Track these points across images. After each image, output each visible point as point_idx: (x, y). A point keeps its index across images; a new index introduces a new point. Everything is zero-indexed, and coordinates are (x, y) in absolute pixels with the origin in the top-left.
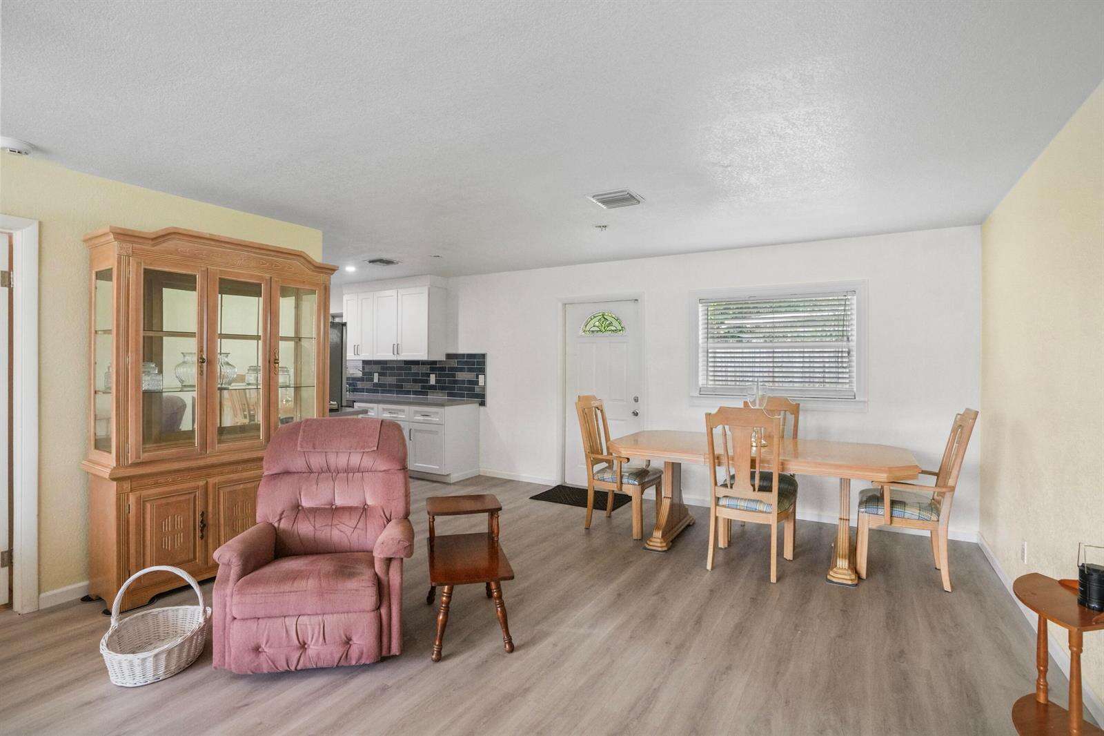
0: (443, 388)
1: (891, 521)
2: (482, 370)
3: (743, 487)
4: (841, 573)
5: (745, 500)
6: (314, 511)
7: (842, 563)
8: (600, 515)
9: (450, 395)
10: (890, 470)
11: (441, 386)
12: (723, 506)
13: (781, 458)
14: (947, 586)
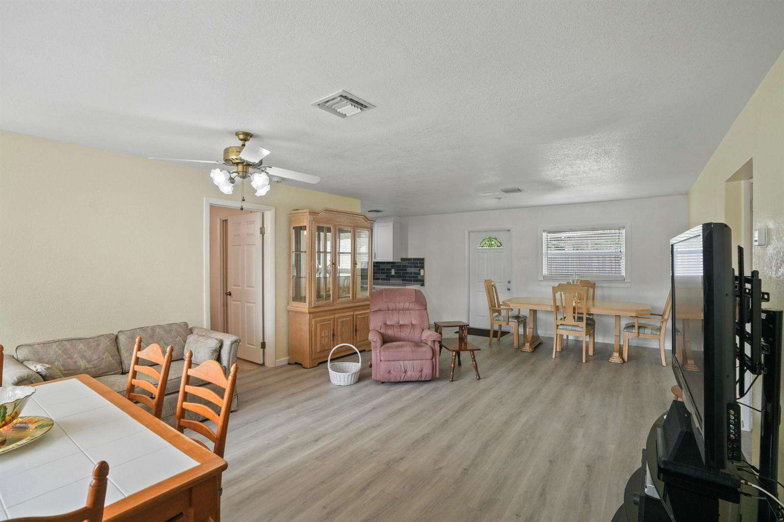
0: (398, 277)
1: (638, 335)
2: (423, 267)
3: (570, 320)
4: (615, 358)
5: (571, 325)
6: (392, 326)
7: (616, 355)
8: (495, 340)
9: (403, 280)
10: (637, 311)
11: (398, 276)
12: (560, 329)
13: (587, 307)
14: (664, 364)
